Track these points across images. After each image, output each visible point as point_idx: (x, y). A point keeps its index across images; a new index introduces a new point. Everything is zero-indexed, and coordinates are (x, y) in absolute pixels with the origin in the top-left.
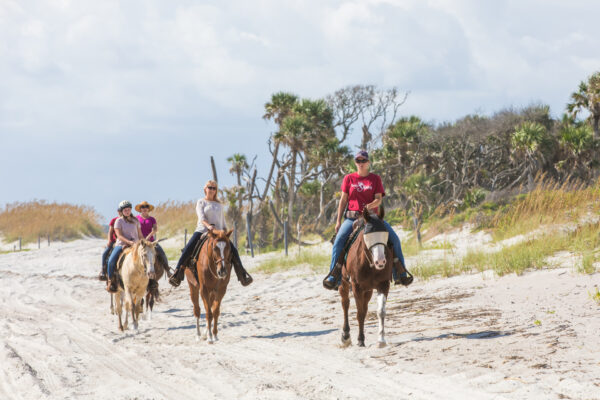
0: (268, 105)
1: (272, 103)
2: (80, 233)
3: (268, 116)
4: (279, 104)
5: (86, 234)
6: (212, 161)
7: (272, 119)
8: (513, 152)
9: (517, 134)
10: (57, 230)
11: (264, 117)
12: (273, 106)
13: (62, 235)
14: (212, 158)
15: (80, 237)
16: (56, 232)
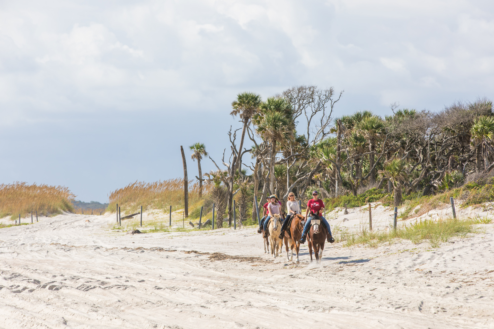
0: (235, 103)
1: (238, 102)
2: (59, 209)
3: (234, 113)
4: (244, 102)
5: (64, 210)
6: (182, 149)
7: (238, 115)
8: (472, 140)
9: (475, 126)
10: (42, 207)
11: (232, 113)
12: (239, 105)
13: (46, 211)
14: (182, 147)
15: (60, 213)
16: (40, 209)
